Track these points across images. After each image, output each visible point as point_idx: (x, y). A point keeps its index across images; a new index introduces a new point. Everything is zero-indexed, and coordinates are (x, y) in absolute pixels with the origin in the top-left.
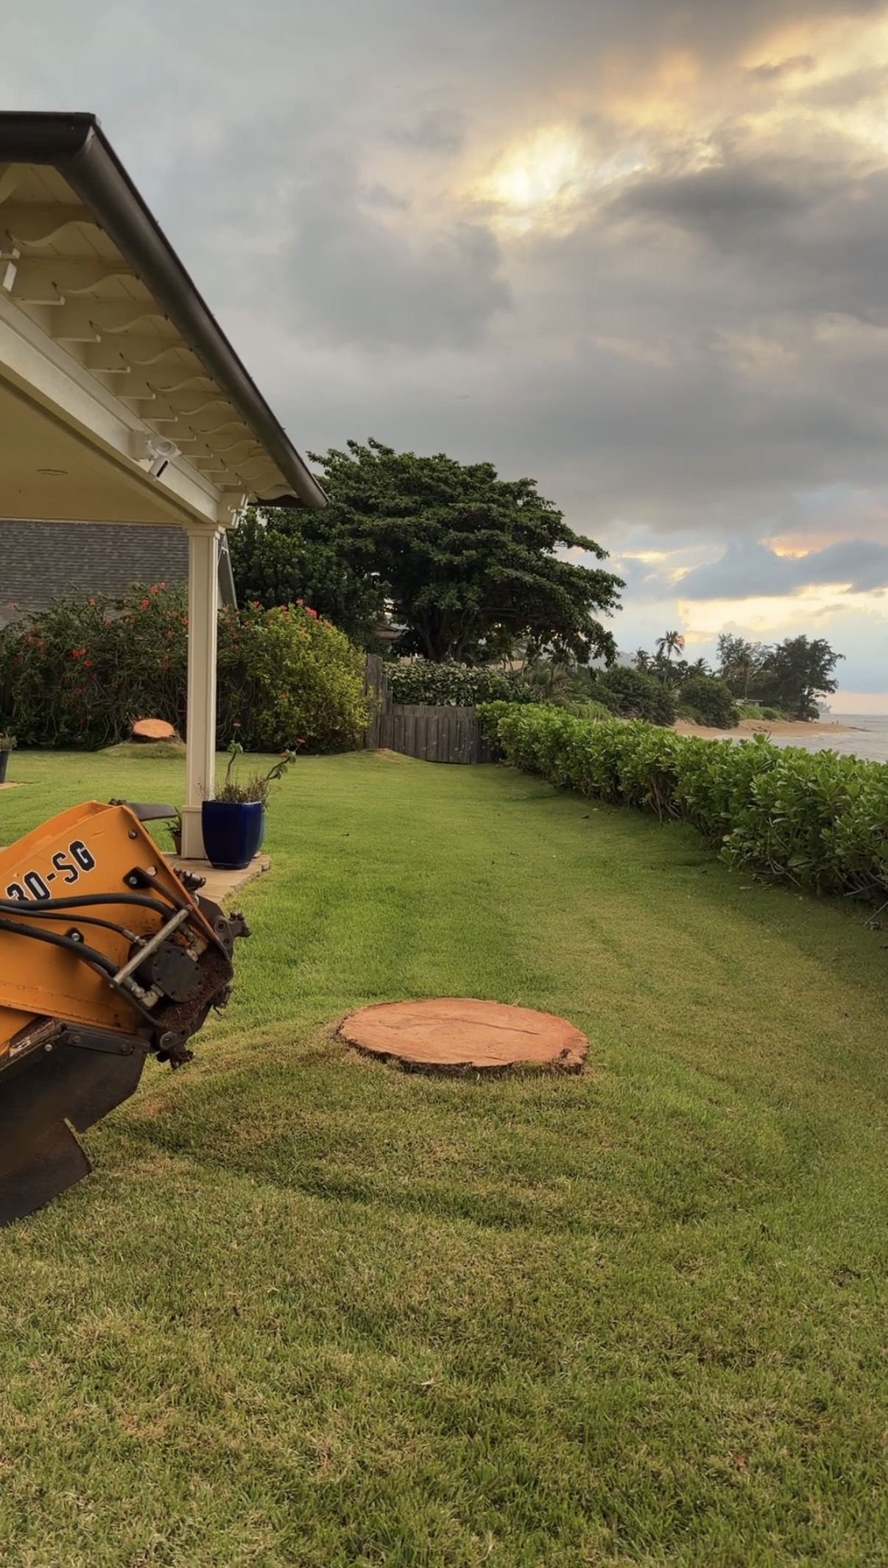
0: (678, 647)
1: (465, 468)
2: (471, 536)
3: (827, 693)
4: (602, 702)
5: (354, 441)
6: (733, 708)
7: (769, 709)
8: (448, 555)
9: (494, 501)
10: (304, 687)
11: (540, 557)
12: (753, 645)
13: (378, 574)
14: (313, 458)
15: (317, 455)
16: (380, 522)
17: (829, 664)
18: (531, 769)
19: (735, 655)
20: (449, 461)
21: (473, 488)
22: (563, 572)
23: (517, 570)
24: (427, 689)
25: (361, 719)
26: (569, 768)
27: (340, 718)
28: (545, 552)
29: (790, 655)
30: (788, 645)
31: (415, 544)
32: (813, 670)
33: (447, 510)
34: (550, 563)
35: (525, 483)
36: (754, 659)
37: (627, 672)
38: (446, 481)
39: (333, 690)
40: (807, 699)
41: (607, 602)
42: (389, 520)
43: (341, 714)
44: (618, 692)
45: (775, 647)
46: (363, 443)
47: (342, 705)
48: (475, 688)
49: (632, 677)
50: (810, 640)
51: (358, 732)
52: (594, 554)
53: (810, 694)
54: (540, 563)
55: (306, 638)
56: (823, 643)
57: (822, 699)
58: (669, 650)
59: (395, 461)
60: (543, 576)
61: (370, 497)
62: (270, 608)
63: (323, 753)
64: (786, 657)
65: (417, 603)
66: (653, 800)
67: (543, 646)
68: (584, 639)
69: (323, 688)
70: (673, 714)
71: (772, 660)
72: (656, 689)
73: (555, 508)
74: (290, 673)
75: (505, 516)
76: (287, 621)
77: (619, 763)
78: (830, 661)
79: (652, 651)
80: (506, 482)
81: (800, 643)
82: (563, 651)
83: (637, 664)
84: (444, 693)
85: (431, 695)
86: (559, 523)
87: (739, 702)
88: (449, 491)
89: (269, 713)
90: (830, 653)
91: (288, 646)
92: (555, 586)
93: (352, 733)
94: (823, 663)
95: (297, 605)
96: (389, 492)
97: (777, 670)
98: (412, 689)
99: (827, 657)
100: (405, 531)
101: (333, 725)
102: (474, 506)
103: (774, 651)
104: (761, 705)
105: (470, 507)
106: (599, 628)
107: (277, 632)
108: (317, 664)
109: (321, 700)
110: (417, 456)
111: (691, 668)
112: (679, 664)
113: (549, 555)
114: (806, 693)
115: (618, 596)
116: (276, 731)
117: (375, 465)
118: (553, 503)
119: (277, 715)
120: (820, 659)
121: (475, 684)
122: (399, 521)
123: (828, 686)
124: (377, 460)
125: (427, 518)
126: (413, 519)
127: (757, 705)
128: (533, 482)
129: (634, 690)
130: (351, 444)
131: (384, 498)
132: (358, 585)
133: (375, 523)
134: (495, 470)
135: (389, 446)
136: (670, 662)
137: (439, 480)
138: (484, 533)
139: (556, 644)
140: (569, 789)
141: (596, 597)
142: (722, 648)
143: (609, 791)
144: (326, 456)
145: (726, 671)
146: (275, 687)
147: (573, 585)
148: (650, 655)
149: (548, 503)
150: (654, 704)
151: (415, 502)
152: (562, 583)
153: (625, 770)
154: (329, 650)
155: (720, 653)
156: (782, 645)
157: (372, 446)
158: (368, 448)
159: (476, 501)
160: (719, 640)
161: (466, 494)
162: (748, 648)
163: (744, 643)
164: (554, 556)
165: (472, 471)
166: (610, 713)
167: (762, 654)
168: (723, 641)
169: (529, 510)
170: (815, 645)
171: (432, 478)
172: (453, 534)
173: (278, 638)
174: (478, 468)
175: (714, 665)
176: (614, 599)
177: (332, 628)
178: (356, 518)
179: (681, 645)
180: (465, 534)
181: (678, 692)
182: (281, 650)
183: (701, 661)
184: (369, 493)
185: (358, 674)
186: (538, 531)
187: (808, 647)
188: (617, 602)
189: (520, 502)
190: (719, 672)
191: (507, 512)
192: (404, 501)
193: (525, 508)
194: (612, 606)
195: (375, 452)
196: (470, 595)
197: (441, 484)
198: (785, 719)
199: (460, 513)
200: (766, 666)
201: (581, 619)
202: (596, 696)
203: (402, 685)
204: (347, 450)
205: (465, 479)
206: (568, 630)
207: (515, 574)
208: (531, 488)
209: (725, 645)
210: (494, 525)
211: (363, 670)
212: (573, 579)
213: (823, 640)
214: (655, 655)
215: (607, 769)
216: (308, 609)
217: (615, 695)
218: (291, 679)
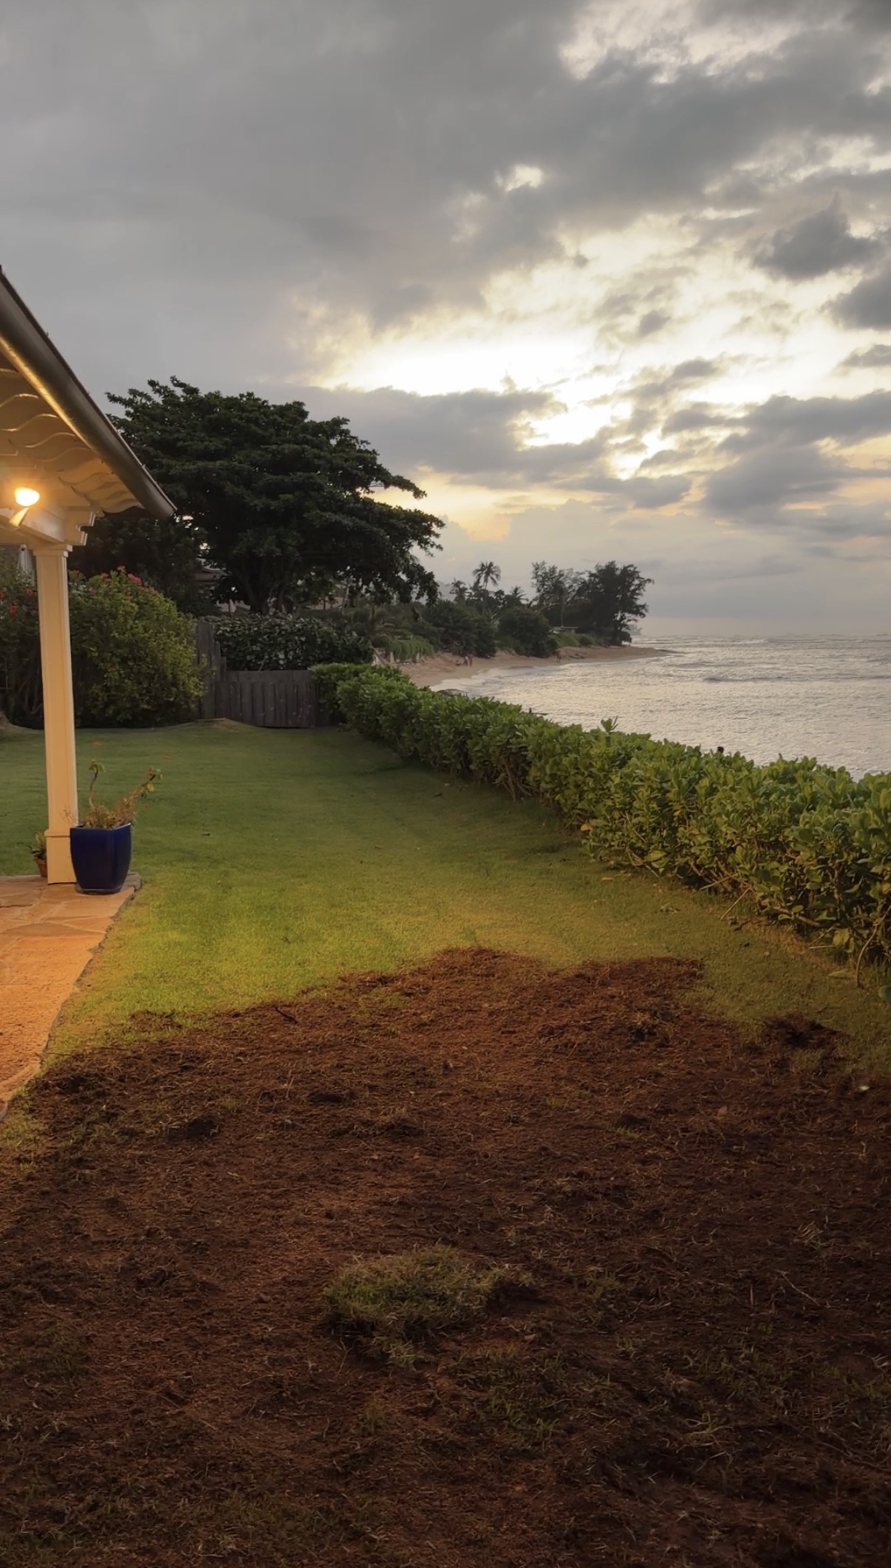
0: (494, 577)
1: (274, 406)
2: (287, 479)
3: (638, 618)
4: (424, 636)
5: (156, 380)
6: (551, 637)
7: (584, 635)
8: (264, 499)
9: (307, 442)
10: (134, 659)
11: (356, 495)
12: (566, 572)
13: (190, 518)
14: (113, 399)
15: (117, 396)
16: (190, 466)
17: (639, 589)
18: (374, 735)
19: (549, 583)
20: (259, 399)
21: (286, 428)
22: (382, 513)
23: (335, 512)
24: (254, 642)
25: (196, 688)
26: (417, 741)
27: (174, 689)
28: (362, 493)
29: (602, 581)
30: (599, 571)
31: (229, 488)
32: (624, 595)
33: (259, 452)
34: (369, 503)
35: (337, 422)
36: (567, 585)
37: (447, 605)
38: (256, 422)
39: (164, 661)
40: (620, 624)
41: (427, 543)
42: (200, 464)
43: (174, 684)
44: (437, 625)
45: (587, 574)
46: (165, 381)
47: (174, 676)
48: (303, 639)
49: (451, 610)
50: (620, 566)
51: (193, 702)
52: (411, 493)
53: (622, 618)
54: (359, 505)
55: (133, 607)
56: (632, 569)
57: (632, 621)
58: (486, 580)
59: (201, 400)
60: (361, 518)
61: (177, 439)
62: (92, 576)
63: (158, 725)
64: (598, 583)
65: (235, 552)
66: (506, 779)
67: (365, 587)
68: (404, 577)
69: (154, 659)
70: (494, 645)
71: (584, 586)
72: (476, 621)
73: (370, 448)
74: (119, 645)
75: (319, 457)
76: (111, 590)
77: (469, 742)
78: (639, 586)
79: (469, 582)
80: (318, 421)
81: (610, 568)
82: (384, 592)
83: (455, 596)
84: (271, 645)
85: (258, 649)
86: (375, 464)
87: (556, 631)
88: (261, 432)
89: (99, 687)
90: (638, 578)
91: (114, 617)
92: (375, 529)
93: (187, 703)
94: (633, 588)
95: (119, 572)
96: (198, 434)
97: (589, 596)
98: (238, 643)
99: (636, 582)
100: (218, 474)
101: (167, 696)
102: (288, 448)
103: (586, 577)
104: (577, 631)
105: (283, 449)
106: (421, 569)
107: (101, 603)
108: (147, 635)
109: (153, 672)
110: (224, 395)
111: (507, 597)
112: (496, 593)
113: (366, 495)
114: (618, 618)
115: (437, 536)
116: (107, 705)
117: (179, 405)
118: (368, 443)
119: (107, 689)
120: (630, 584)
121: (302, 635)
122: (210, 465)
123: (638, 611)
124: (182, 400)
125: (239, 461)
126: (225, 463)
127: (573, 631)
128: (345, 421)
129: (454, 623)
130: (152, 383)
131: (192, 440)
132: (172, 532)
133: (186, 467)
134: (305, 408)
135: (193, 385)
136: (486, 592)
137: (249, 420)
138: (300, 475)
139: (377, 585)
140: (414, 760)
141: (415, 537)
142: (537, 576)
143: (459, 767)
144: (127, 396)
145: (541, 599)
146: (103, 660)
147: (392, 527)
148: (467, 586)
149: (362, 442)
150: (474, 636)
151: (226, 443)
152: (381, 525)
153: (474, 749)
154: (158, 619)
155: (535, 581)
156: (594, 571)
157: (175, 385)
158: (171, 387)
159: (289, 442)
160: (533, 569)
161: (278, 435)
162: (561, 575)
163: (558, 571)
164: (370, 496)
165: (282, 410)
166: (432, 647)
167: (575, 580)
168: (537, 569)
169: (344, 451)
170: (625, 570)
171: (241, 418)
172: (269, 477)
173: (103, 609)
174: (288, 407)
175: (530, 594)
176: (433, 539)
177: (158, 595)
178: (165, 461)
179: (497, 576)
180: (280, 477)
181: (497, 622)
182: (107, 621)
183: (516, 590)
184: (176, 435)
185: (190, 643)
186: (355, 472)
187: (618, 573)
188: (437, 541)
189: (333, 442)
190: (535, 600)
191: (322, 454)
192: (215, 444)
193: (339, 448)
194: (432, 546)
195: (179, 392)
196: (290, 541)
197: (251, 425)
198: (600, 644)
199: (274, 455)
200: (580, 592)
201: (402, 561)
202: (418, 631)
203: (228, 639)
204: (148, 390)
205: (275, 420)
206: (388, 571)
207: (335, 518)
208: (344, 427)
209: (540, 573)
210: (309, 467)
211: (195, 638)
212: (391, 521)
213: (632, 566)
214: (472, 585)
215: (456, 746)
216: (130, 576)
217: (436, 629)
218: (120, 651)
